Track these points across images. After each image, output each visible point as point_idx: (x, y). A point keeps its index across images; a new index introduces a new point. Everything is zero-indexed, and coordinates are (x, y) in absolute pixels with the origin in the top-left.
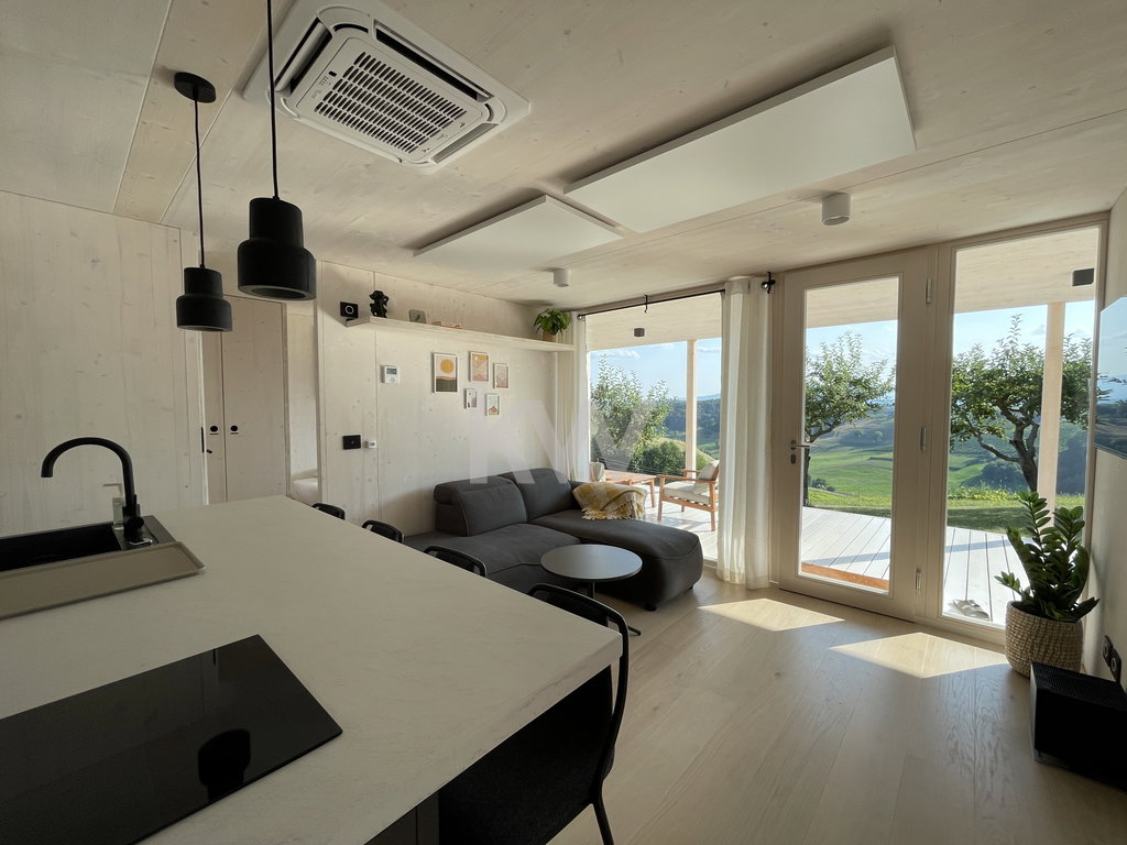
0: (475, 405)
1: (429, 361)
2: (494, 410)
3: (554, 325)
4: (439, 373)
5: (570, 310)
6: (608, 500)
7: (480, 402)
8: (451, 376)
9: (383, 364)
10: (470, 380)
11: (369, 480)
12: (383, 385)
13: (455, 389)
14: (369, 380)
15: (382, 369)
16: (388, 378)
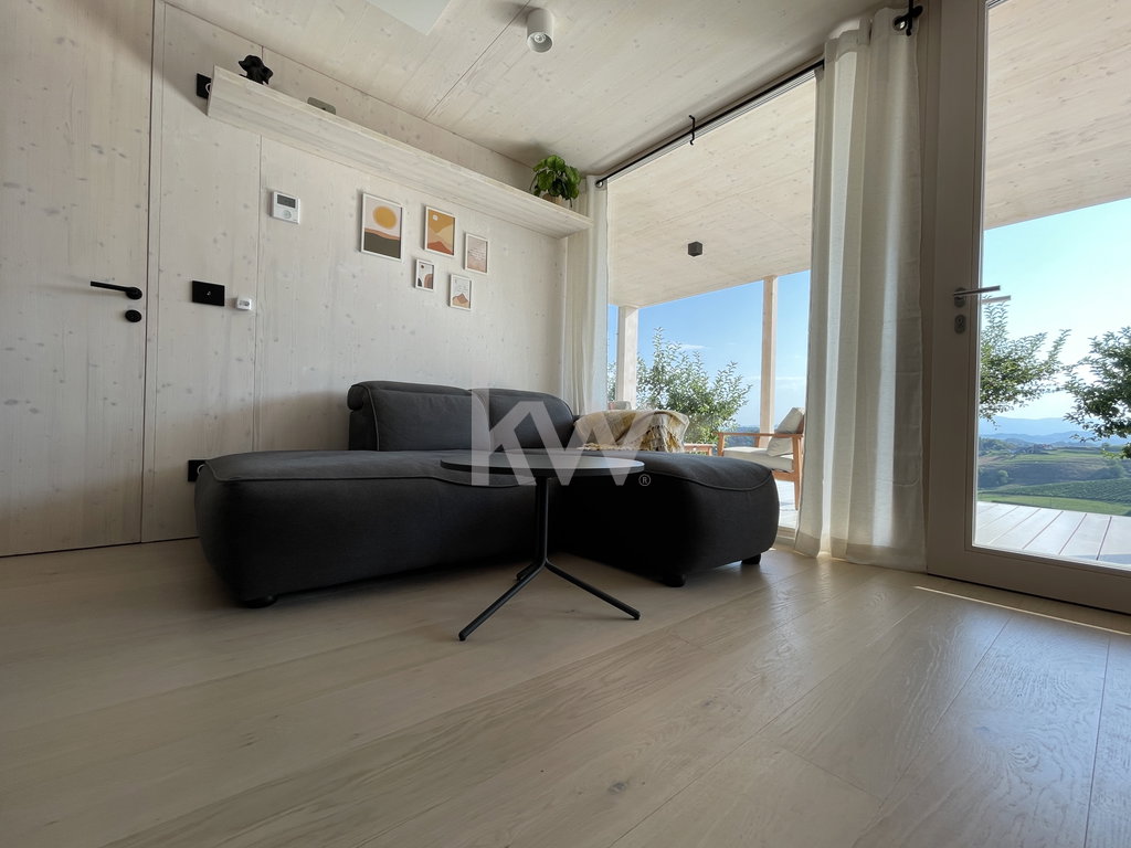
0: (430, 283)
1: (354, 203)
2: (462, 300)
4: (370, 223)
5: (584, 175)
6: (623, 428)
7: (439, 282)
8: (392, 232)
9: (272, 188)
10: (423, 248)
11: (240, 360)
12: (270, 219)
13: (398, 256)
14: (246, 206)
15: (271, 195)
16: (279, 210)
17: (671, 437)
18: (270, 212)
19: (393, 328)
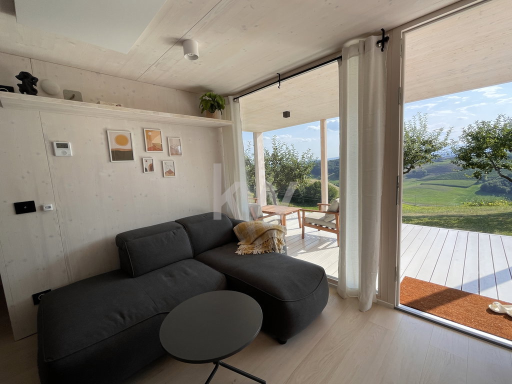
0: (151, 168)
1: (103, 136)
2: (170, 173)
3: (212, 106)
4: (114, 146)
5: (227, 95)
6: (256, 236)
7: (157, 167)
8: (127, 147)
9: (52, 139)
10: (146, 151)
11: (51, 236)
12: (54, 157)
13: (132, 159)
14: (38, 154)
15: (52, 144)
16: (59, 152)
17: (279, 240)
18: (54, 154)
19: (135, 197)
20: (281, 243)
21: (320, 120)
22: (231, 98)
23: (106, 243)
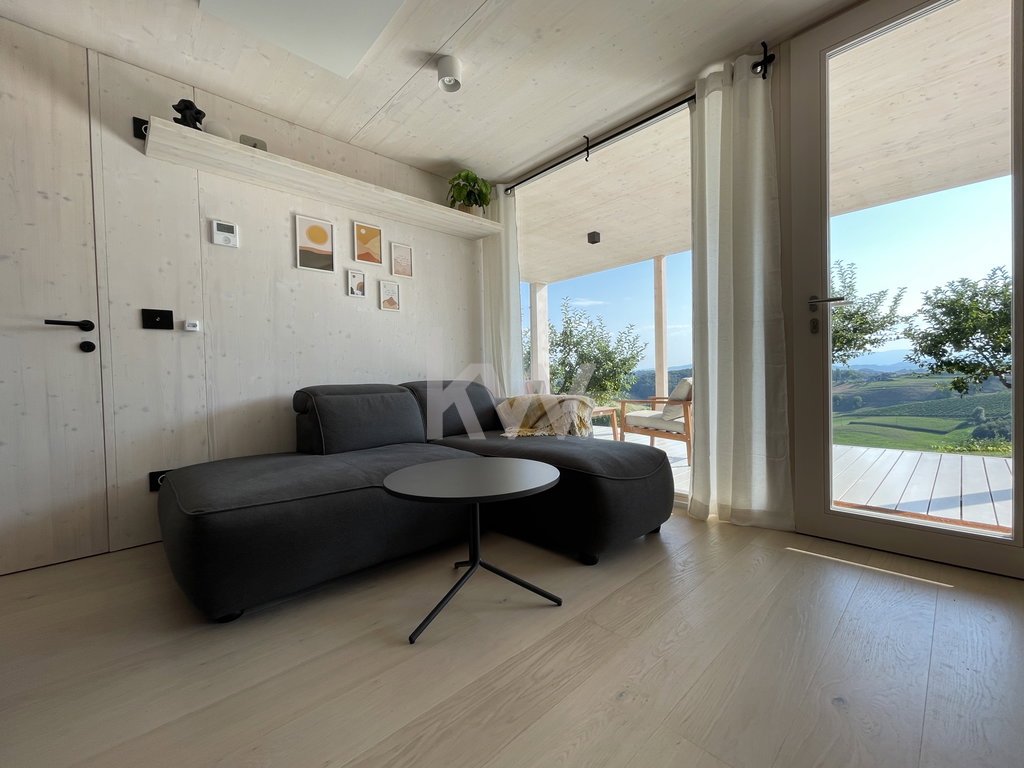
0: (362, 288)
1: (289, 225)
2: (391, 302)
3: (470, 194)
4: (303, 242)
5: (494, 184)
6: (539, 413)
7: (370, 289)
8: (325, 248)
9: (212, 217)
10: (354, 259)
11: (191, 377)
12: (210, 244)
13: (330, 267)
14: (187, 236)
15: (210, 223)
16: (219, 237)
17: (581, 420)
18: (211, 239)
19: (330, 334)
20: (584, 425)
21: (654, 258)
22: (501, 188)
23: (275, 406)
